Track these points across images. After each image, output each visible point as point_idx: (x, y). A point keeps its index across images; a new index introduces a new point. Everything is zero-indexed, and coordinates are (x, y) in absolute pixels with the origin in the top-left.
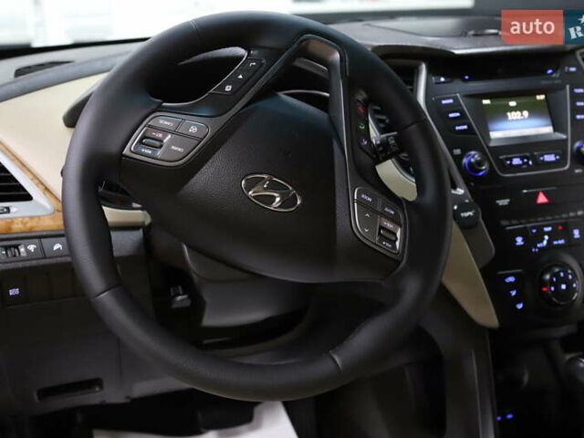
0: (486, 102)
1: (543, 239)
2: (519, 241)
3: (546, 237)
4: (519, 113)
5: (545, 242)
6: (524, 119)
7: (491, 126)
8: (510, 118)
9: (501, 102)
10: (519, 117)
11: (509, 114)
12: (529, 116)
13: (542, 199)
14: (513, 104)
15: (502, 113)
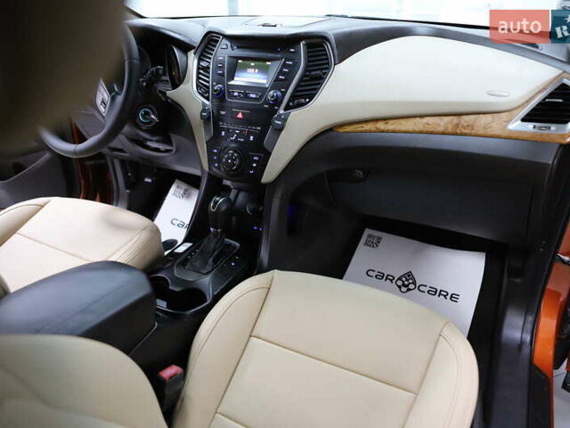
0: (240, 61)
2: (223, 133)
3: (235, 135)
4: (254, 70)
5: (234, 138)
6: (255, 73)
7: (236, 74)
8: (248, 71)
9: (247, 62)
11: (248, 69)
12: (258, 72)
13: (240, 116)
14: (253, 64)
15: (245, 68)
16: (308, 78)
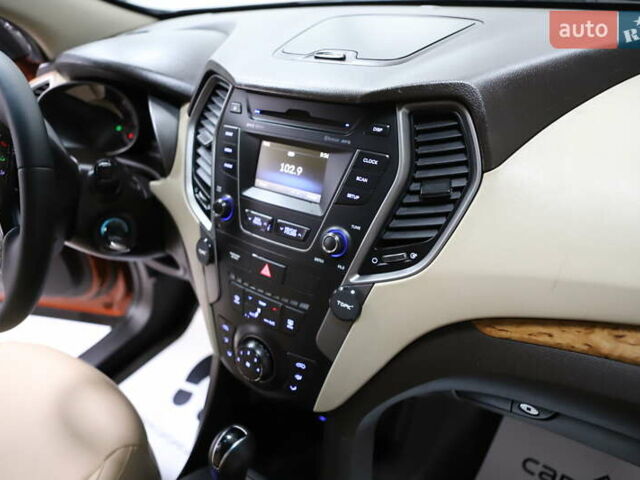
0: (265, 144)
1: (256, 311)
2: (237, 299)
3: (259, 310)
4: (293, 167)
5: (256, 315)
6: (296, 176)
8: (282, 170)
10: (291, 172)
11: (282, 165)
12: (302, 174)
13: (266, 271)
14: (291, 154)
16: (415, 199)
